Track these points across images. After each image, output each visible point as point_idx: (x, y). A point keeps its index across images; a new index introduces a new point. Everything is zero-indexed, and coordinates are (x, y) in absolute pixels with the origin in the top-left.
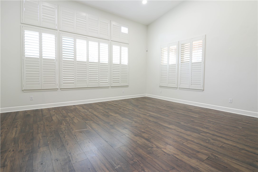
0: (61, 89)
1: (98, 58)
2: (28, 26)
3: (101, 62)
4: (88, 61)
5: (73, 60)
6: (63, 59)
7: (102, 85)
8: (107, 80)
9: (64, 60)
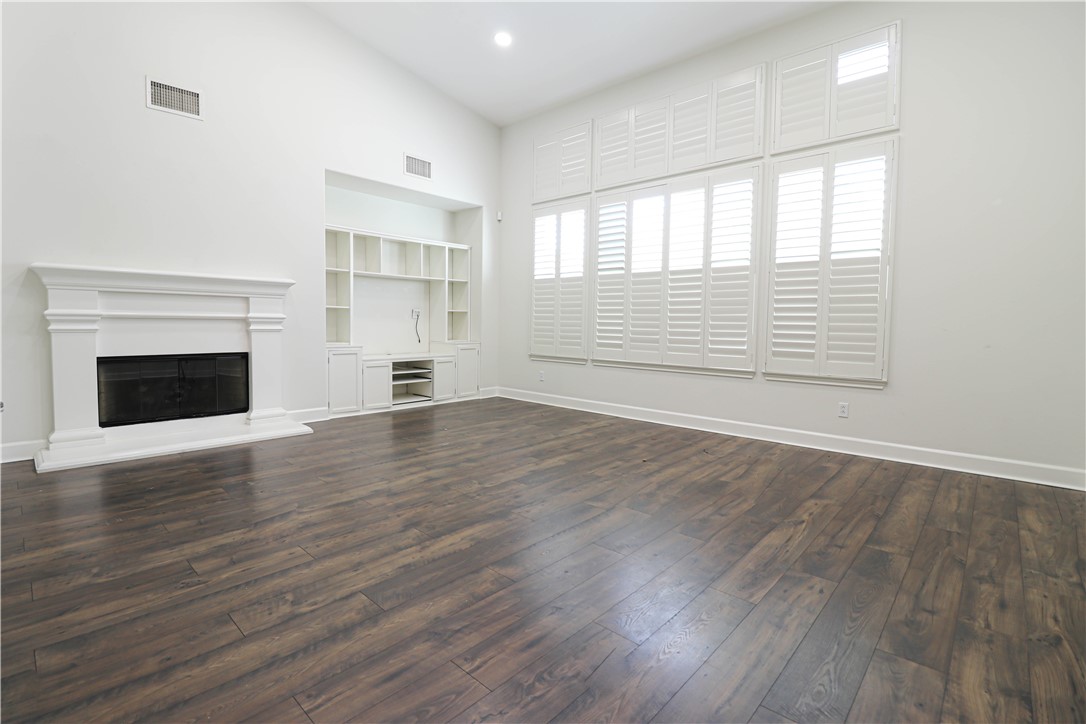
0: (593, 361)
1: (702, 251)
2: (541, 206)
3: (713, 265)
4: (668, 268)
5: (623, 272)
6: (600, 273)
7: (714, 361)
8: (743, 343)
9: (602, 277)
